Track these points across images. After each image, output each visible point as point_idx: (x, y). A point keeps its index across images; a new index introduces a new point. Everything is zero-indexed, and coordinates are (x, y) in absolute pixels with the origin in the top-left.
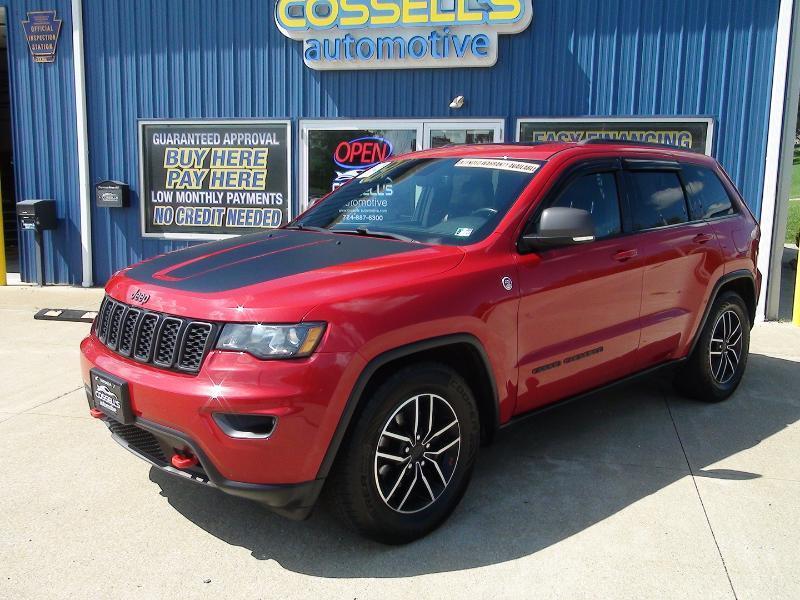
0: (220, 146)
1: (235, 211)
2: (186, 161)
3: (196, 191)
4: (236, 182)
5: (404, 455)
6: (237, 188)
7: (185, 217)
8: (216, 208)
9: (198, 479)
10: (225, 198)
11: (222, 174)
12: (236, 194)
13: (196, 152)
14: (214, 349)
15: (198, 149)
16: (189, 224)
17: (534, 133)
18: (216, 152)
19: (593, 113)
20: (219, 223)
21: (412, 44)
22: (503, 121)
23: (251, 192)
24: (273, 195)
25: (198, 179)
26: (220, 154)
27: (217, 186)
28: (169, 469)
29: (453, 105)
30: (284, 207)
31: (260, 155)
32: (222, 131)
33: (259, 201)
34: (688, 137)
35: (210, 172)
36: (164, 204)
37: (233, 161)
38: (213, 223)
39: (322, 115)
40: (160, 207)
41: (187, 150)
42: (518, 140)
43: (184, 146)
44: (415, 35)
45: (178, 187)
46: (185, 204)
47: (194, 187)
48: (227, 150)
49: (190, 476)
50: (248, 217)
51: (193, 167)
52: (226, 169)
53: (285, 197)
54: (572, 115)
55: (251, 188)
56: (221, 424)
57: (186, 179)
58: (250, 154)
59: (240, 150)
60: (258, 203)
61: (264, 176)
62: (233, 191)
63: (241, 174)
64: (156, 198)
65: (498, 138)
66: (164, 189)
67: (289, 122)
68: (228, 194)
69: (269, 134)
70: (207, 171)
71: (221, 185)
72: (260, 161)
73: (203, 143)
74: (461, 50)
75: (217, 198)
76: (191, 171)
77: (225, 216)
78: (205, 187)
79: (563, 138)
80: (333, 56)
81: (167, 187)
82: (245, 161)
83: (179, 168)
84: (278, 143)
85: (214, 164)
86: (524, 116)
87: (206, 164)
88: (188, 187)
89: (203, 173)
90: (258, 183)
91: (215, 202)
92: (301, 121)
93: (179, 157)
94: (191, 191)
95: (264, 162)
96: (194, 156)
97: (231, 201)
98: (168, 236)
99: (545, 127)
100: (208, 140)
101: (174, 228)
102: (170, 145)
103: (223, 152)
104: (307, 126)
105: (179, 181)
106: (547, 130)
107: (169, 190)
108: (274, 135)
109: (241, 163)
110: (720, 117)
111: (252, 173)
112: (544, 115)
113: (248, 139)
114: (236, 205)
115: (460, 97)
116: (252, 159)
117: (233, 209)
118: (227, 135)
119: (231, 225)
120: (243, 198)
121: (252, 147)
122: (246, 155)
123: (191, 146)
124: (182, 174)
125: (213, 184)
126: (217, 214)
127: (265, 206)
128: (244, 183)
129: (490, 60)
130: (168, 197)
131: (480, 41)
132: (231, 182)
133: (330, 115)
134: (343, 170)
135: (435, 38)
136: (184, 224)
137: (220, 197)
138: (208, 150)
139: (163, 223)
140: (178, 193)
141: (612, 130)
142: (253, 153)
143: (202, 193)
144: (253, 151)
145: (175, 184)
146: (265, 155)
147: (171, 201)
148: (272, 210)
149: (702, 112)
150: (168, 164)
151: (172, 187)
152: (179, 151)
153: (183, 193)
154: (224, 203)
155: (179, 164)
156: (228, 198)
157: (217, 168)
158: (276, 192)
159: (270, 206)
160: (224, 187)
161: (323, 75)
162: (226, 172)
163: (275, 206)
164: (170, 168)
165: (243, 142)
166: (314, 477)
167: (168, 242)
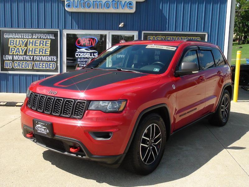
0: (32, 38)
1: (38, 63)
2: (18, 44)
3: (22, 55)
4: (38, 52)
5: (147, 145)
6: (38, 54)
7: (17, 65)
8: (30, 62)
9: (79, 156)
10: (33, 58)
11: (32, 49)
12: (38, 57)
13: (22, 41)
14: (87, 110)
15: (22, 39)
16: (19, 68)
17: (148, 36)
18: (30, 41)
19: (168, 30)
20: (31, 68)
21: (105, 4)
22: (137, 32)
23: (44, 56)
24: (52, 57)
25: (23, 51)
26: (31, 42)
27: (30, 54)
28: (66, 153)
29: (120, 26)
30: (56, 62)
31: (47, 42)
32: (33, 33)
33: (47, 59)
34: (199, 39)
35: (27, 48)
36: (9, 60)
37: (36, 44)
38: (28, 67)
39: (72, 28)
40: (7, 62)
41: (18, 40)
42: (143, 39)
43: (17, 38)
44: (107, 1)
45: (14, 54)
46: (17, 60)
47: (21, 54)
48: (34, 40)
49: (75, 155)
50: (43, 65)
51: (20, 46)
52: (34, 47)
53: (57, 58)
54: (161, 31)
55: (44, 54)
56: (92, 136)
57: (18, 51)
58: (43, 42)
59: (39, 40)
60: (46, 60)
61: (49, 50)
62: (37, 56)
63: (40, 49)
64: (5, 58)
65: (136, 38)
66: (8, 54)
67: (59, 30)
68: (35, 57)
69: (51, 35)
70: (26, 48)
71: (32, 53)
72: (47, 45)
73: (24, 37)
74: (124, 7)
75: (30, 58)
76: (20, 48)
77: (33, 65)
78: (25, 54)
79: (158, 38)
80: (77, 7)
81: (10, 54)
82: (41, 45)
83: (15, 46)
84: (54, 38)
85: (29, 45)
86: (145, 30)
87: (26, 45)
88: (19, 54)
89: (25, 49)
90: (47, 53)
91: (29, 59)
92: (63, 30)
93: (15, 42)
94: (20, 55)
95: (49, 45)
96: (21, 42)
97: (36, 59)
98: (10, 72)
99: (152, 34)
100: (26, 36)
101: (13, 69)
102: (11, 38)
103: (33, 41)
104: (65, 32)
105: (15, 51)
106: (153, 35)
107: (10, 55)
108: (53, 35)
109: (40, 45)
110: (209, 33)
111: (44, 49)
112: (151, 30)
113: (43, 36)
114: (38, 61)
115: (123, 23)
116: (44, 43)
117: (37, 62)
118: (34, 34)
119: (36, 68)
120: (40, 58)
121: (44, 39)
122: (42, 42)
123: (20, 38)
124: (16, 49)
125: (29, 53)
126: (30, 64)
127: (49, 61)
128: (41, 52)
129: (133, 11)
130: (11, 58)
131: (130, 4)
132: (36, 52)
133: (75, 28)
134: (79, 48)
135: (114, 2)
136: (17, 68)
137: (32, 58)
138: (27, 40)
139: (8, 67)
140: (14, 56)
141: (174, 36)
142: (45, 42)
143: (24, 56)
144: (45, 41)
145: (13, 53)
146: (49, 42)
147: (11, 59)
148: (52, 63)
149: (204, 31)
150: (10, 45)
151: (12, 54)
152: (15, 40)
153: (16, 56)
154: (33, 60)
155: (15, 45)
156: (35, 58)
157: (30, 47)
158: (54, 56)
159: (51, 61)
160: (33, 54)
161: (72, 13)
162: (34, 48)
163: (53, 61)
164: (11, 47)
165: (40, 37)
166: (123, 153)
167: (11, 75)
